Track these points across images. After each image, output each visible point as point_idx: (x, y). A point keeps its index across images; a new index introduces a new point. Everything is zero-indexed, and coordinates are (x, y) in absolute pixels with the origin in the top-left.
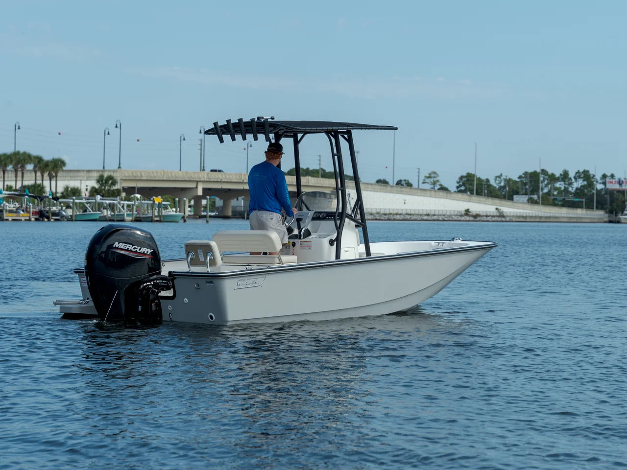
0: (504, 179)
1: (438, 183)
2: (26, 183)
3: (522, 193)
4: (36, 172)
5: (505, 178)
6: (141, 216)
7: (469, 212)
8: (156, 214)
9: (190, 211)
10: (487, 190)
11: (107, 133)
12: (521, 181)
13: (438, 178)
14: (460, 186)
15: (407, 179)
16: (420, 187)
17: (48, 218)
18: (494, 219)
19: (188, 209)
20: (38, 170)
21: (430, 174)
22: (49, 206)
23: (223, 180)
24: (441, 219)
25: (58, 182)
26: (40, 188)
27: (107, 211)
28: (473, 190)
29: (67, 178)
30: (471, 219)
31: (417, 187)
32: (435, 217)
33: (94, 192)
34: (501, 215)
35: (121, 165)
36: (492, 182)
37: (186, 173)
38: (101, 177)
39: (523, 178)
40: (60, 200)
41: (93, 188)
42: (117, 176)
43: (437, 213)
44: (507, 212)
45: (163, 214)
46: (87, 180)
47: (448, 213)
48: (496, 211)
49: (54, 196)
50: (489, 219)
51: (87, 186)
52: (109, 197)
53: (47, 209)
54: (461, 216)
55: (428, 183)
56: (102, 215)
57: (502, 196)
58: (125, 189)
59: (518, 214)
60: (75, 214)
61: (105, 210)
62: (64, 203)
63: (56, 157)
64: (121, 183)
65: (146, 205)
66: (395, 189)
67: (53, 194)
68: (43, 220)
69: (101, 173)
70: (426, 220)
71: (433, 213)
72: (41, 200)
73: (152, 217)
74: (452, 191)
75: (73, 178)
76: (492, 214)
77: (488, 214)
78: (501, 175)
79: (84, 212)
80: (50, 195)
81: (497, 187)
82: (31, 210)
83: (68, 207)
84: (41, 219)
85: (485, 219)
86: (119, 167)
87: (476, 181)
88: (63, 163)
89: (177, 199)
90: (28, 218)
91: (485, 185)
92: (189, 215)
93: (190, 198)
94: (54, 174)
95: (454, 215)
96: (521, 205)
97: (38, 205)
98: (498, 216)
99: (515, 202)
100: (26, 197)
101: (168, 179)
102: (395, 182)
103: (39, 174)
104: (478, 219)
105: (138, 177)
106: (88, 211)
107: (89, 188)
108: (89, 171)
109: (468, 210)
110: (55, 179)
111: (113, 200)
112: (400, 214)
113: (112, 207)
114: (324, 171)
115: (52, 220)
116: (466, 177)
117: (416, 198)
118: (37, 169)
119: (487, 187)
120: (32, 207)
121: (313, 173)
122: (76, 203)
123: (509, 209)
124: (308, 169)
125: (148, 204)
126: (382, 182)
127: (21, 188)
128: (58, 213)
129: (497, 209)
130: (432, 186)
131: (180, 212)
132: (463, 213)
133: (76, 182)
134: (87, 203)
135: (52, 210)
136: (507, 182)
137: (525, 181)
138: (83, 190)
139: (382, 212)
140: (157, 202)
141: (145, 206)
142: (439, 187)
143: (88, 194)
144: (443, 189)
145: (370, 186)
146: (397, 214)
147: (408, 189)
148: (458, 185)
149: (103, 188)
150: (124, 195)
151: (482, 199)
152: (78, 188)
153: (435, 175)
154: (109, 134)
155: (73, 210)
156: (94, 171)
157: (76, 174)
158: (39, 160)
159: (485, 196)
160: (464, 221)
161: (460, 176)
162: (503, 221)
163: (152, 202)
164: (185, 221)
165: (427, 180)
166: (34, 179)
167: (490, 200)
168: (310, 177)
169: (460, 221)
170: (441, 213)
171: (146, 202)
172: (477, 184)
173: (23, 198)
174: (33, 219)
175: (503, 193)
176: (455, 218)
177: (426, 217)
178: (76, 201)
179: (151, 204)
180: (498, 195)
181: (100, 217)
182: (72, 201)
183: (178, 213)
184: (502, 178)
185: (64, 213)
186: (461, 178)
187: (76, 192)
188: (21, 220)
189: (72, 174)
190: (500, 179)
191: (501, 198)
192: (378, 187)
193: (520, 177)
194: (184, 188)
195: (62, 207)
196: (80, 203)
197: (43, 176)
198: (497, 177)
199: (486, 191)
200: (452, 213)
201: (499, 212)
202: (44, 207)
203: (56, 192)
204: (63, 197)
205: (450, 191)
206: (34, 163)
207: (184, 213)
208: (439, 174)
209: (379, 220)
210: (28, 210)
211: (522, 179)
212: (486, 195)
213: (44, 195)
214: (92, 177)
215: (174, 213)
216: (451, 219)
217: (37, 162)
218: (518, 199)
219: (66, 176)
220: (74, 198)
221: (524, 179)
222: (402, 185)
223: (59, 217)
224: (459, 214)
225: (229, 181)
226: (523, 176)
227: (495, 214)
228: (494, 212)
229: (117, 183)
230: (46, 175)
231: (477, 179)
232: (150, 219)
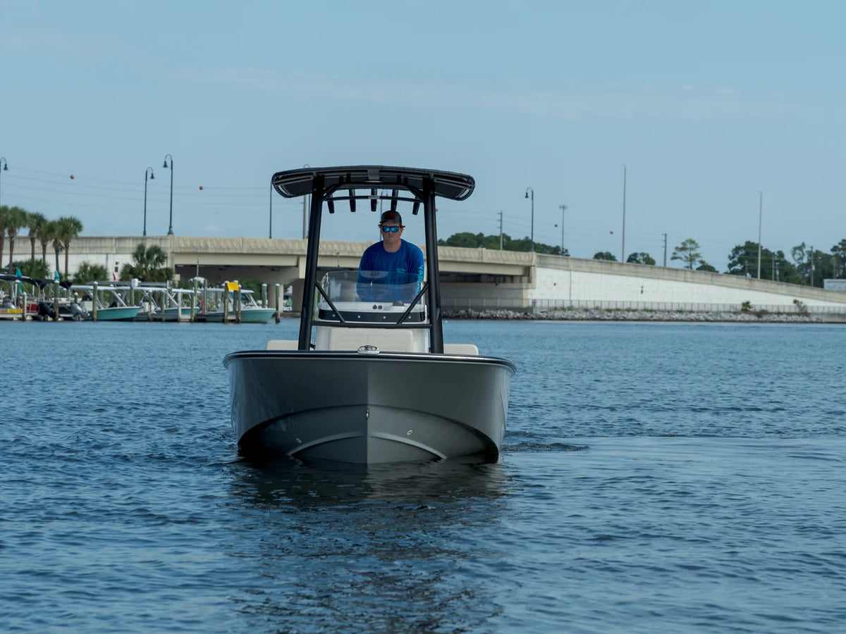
0: (808, 252)
1: (697, 259)
2: (18, 258)
3: (837, 275)
4: (33, 241)
5: (810, 249)
6: (206, 312)
7: (750, 307)
8: (231, 309)
9: (286, 306)
10: (780, 270)
11: (149, 176)
12: (837, 255)
13: (698, 251)
14: (735, 264)
15: (645, 252)
16: (668, 266)
17: (53, 316)
18: (790, 318)
19: (281, 301)
20: (38, 237)
21: (684, 244)
22: (55, 296)
23: (341, 254)
24: (702, 318)
25: (69, 256)
26: (40, 268)
27: (150, 304)
28: (756, 272)
29: (85, 251)
30: (753, 318)
31: (663, 265)
32: (693, 316)
33: (129, 273)
34: (803, 312)
35: (173, 230)
36: (789, 258)
37: (280, 242)
38: (141, 248)
39: (840, 249)
40: (73, 287)
41: (127, 266)
42: (167, 247)
43: (695, 309)
44: (812, 307)
45: (242, 309)
46: (116, 253)
47: (715, 309)
48: (795, 305)
49: (64, 279)
50: (782, 318)
51: (117, 263)
52: (154, 281)
53: (52, 300)
54: (735, 313)
55: (681, 258)
56: (142, 311)
57: (804, 282)
58: (180, 269)
59: (832, 311)
60: (97, 309)
61: (147, 304)
62: (79, 291)
63: (67, 215)
64: (172, 259)
65: (213, 294)
66: (625, 268)
67: (61, 277)
68: (45, 320)
69: (140, 242)
70: (677, 320)
71: (688, 308)
72: (42, 287)
73: (223, 315)
74: (721, 272)
75: (93, 251)
76: (787, 310)
77: (782, 311)
78: (803, 245)
79: (111, 306)
80: (56, 278)
81: (797, 265)
82: (26, 302)
83: (86, 298)
84: (42, 318)
85: (776, 318)
86: (170, 233)
87: (761, 256)
88: (78, 226)
89: (265, 285)
90: (20, 316)
91: (776, 261)
92: (284, 311)
93: (287, 283)
94: (63, 244)
95: (724, 312)
96: (837, 295)
97: (36, 295)
98: (798, 314)
99: (825, 291)
100: (18, 281)
101: (250, 252)
102: (626, 258)
103: (38, 244)
104: (765, 318)
105: (201, 248)
106: (118, 304)
107: (120, 267)
108: (120, 239)
109: (748, 303)
110: (64, 251)
111: (160, 287)
112: (635, 311)
113: (158, 298)
114: (508, 238)
115: (60, 319)
116: (744, 248)
117: (661, 282)
118: (35, 235)
119: (779, 265)
120: (26, 297)
121: (491, 242)
122: (99, 291)
123: (815, 301)
124: (481, 235)
125: (216, 292)
126: (604, 257)
127: (8, 266)
128: (70, 308)
129: (795, 302)
130: (688, 264)
131: (269, 306)
132: (740, 308)
133: (99, 256)
134: (118, 291)
135: (59, 302)
136: (813, 258)
137: (842, 256)
138: (111, 270)
139: (604, 306)
140: (231, 290)
141: (213, 296)
142: (699, 265)
143: (118, 278)
144: (706, 268)
145: (584, 264)
146: (628, 310)
147: (647, 269)
148: (731, 262)
149: (144, 266)
150: (177, 277)
151: (771, 285)
152: (102, 267)
153: (693, 246)
154: (152, 177)
155: (94, 303)
156: (129, 238)
157: (98, 243)
158: (38, 220)
159: (775, 280)
160: (740, 321)
161: (734, 247)
162: (806, 322)
163: (223, 290)
164: (278, 321)
165: (680, 254)
166: (30, 252)
167: (784, 287)
168: (484, 249)
169: (734, 321)
170: (702, 308)
171: (214, 289)
172: (762, 261)
173: (12, 283)
174: (29, 318)
175: (807, 275)
176: (727, 317)
177: (677, 316)
178: (99, 288)
179: (222, 293)
180: (798, 278)
181: (139, 314)
182: (92, 287)
183: (266, 308)
184: (805, 250)
185: (79, 308)
186: (737, 249)
187: (98, 274)
188: (12, 319)
189: (92, 244)
190: (801, 252)
191: (803, 284)
192: (597, 265)
193: (835, 249)
194: (276, 267)
195: (76, 297)
196: (106, 291)
197: (44, 247)
198: (795, 249)
199: (778, 273)
200: (721, 309)
201: (799, 306)
202: (46, 298)
203: (67, 274)
204: (78, 280)
205: (718, 272)
206: (31, 226)
207: (277, 308)
208: (699, 245)
209: (599, 319)
210: (21, 302)
211: (837, 252)
212: (778, 279)
213: (46, 278)
214: (124, 248)
215: (260, 308)
216: (719, 318)
217: (35, 224)
218: (832, 284)
219: (82, 248)
220: (96, 283)
221: (840, 253)
222: (638, 262)
223: (70, 314)
224: (732, 310)
225: (351, 255)
226: (840, 247)
227: (793, 310)
228: (790, 306)
229: (166, 258)
230: (50, 245)
231: (762, 251)
232: (221, 318)
